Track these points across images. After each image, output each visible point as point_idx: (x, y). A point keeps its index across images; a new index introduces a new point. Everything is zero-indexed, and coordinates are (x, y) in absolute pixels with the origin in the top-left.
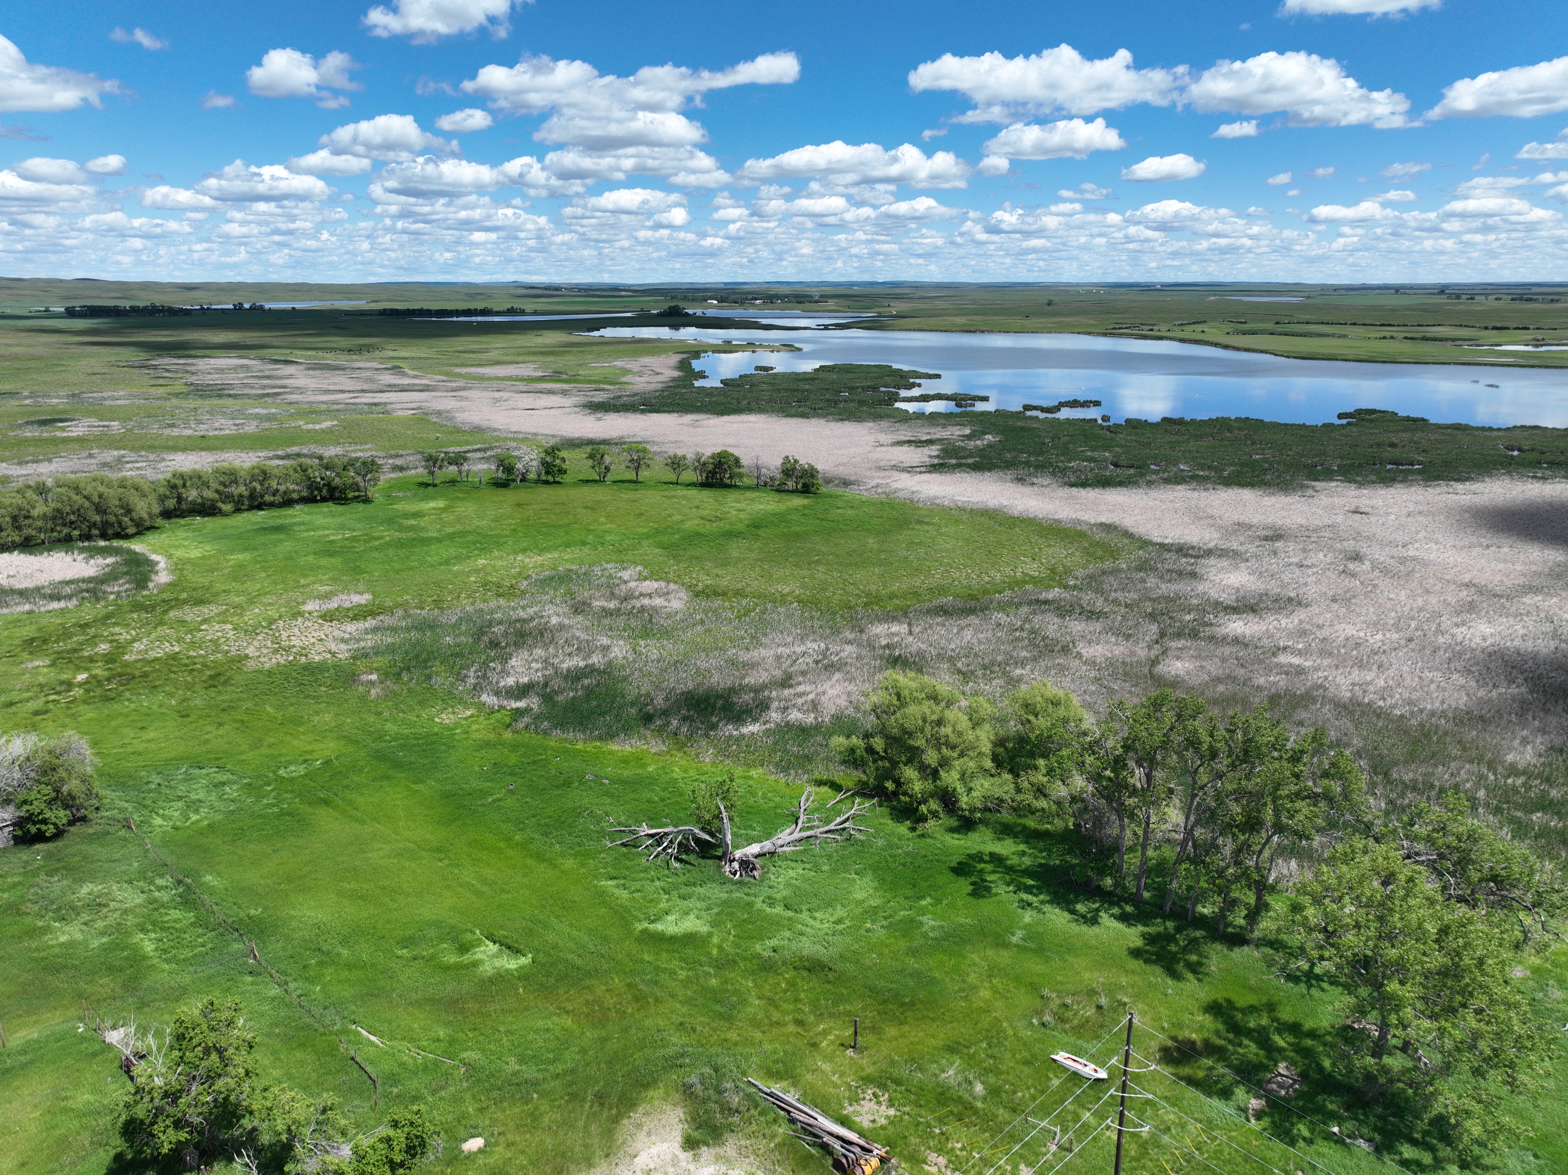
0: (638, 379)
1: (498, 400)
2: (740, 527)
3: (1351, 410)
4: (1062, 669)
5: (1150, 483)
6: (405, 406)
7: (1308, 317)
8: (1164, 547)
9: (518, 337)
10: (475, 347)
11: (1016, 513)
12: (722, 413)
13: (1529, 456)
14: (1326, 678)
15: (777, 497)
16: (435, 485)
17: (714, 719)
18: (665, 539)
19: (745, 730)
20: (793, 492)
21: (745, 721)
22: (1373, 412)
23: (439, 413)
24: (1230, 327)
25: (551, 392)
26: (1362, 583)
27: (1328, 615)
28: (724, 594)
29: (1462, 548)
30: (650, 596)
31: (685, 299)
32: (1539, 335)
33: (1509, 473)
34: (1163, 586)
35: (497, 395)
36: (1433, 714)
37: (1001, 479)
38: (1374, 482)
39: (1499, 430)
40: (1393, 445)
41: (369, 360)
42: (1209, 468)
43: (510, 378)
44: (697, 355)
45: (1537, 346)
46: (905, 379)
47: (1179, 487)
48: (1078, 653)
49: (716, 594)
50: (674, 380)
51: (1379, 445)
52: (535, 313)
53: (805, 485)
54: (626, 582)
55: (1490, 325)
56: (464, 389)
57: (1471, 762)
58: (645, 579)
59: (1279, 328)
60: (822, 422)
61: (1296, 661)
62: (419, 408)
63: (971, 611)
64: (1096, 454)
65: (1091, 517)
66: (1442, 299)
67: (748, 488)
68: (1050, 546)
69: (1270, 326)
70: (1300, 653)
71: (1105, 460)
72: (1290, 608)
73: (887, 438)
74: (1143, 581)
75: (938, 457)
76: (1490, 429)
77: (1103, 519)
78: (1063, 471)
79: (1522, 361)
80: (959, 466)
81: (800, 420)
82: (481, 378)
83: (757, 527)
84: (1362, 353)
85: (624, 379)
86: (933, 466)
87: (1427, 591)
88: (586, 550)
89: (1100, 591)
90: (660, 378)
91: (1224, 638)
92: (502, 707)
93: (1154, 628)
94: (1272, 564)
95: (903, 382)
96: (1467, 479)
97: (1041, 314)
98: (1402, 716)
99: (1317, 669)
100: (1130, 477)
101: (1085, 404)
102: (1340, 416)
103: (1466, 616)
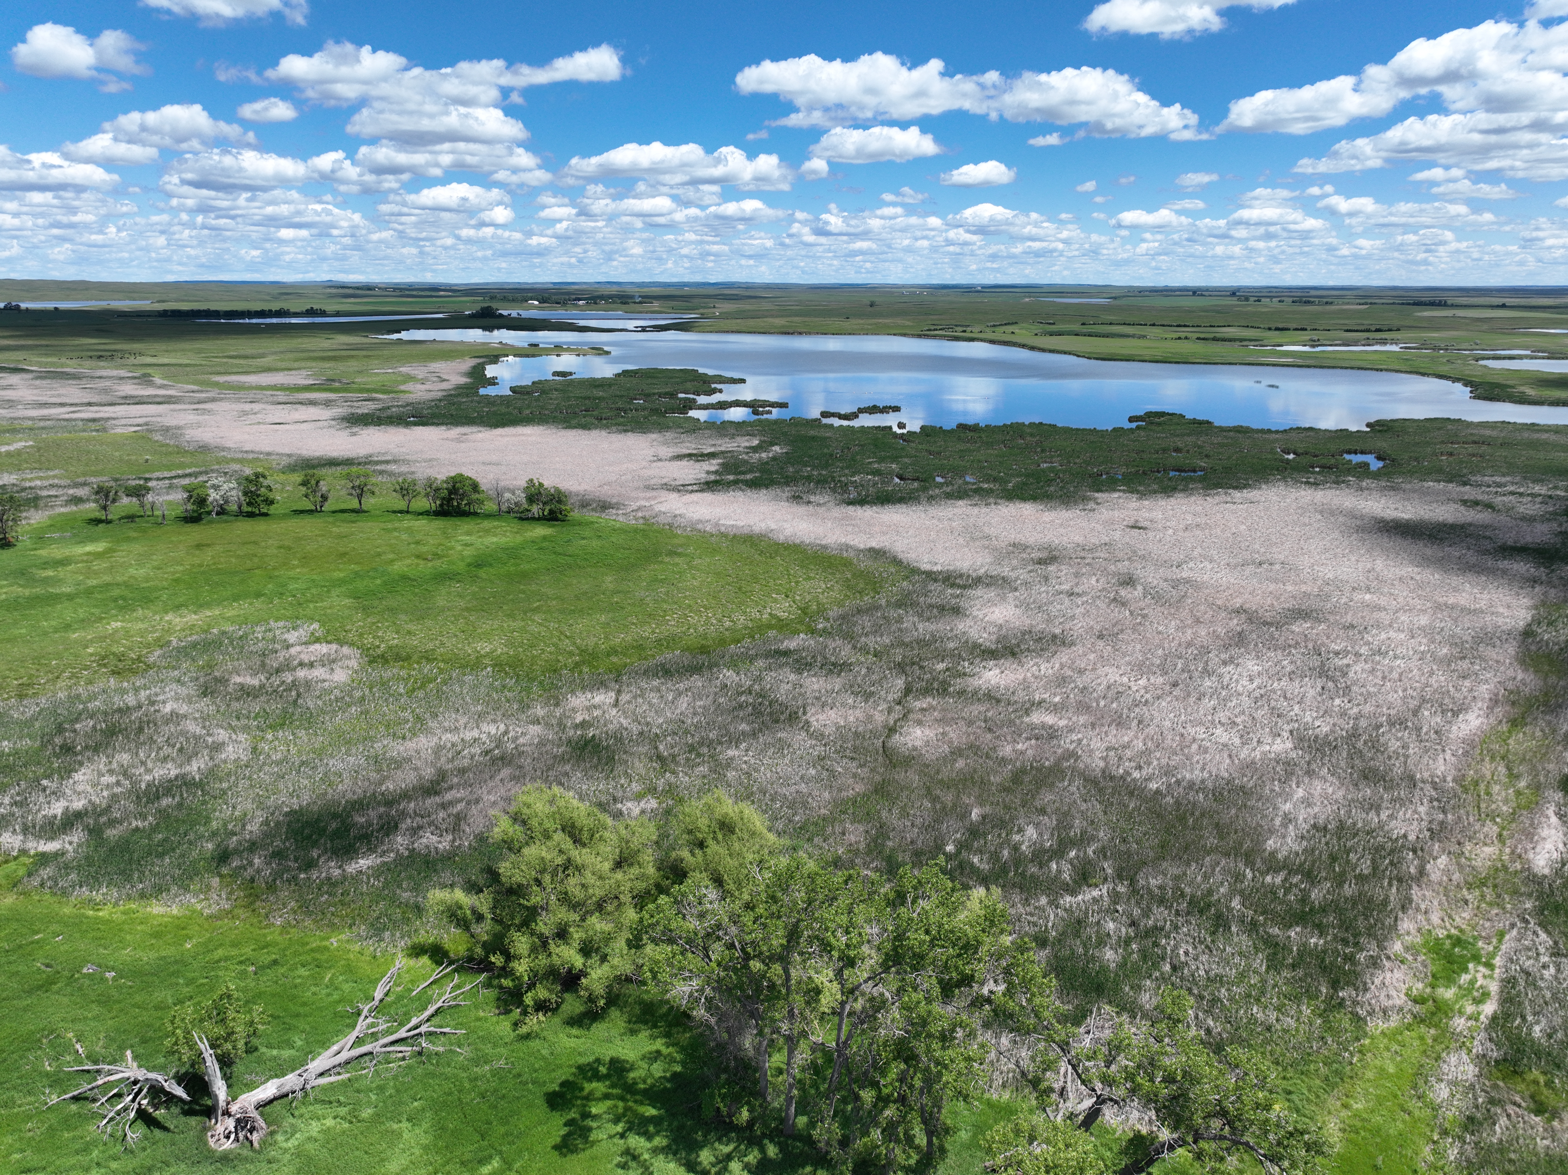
0: (419, 387)
1: (245, 413)
2: (461, 566)
3: (1141, 413)
4: (782, 746)
5: (931, 499)
6: (131, 421)
7: (1112, 318)
8: (931, 576)
9: (306, 340)
10: (250, 352)
11: (782, 538)
12: (496, 425)
13: (1305, 460)
14: (1080, 741)
15: (516, 525)
16: (108, 522)
17: (315, 854)
18: (361, 585)
19: (351, 868)
20: (539, 519)
21: (356, 852)
22: (1162, 414)
23: (167, 429)
24: (1037, 328)
25: (312, 403)
26: (1131, 613)
27: (1092, 656)
28: (408, 658)
29: (1235, 567)
30: (311, 665)
31: (505, 299)
32: (1315, 335)
33: (1284, 479)
34: (921, 626)
35: (248, 407)
36: (1191, 785)
37: (776, 499)
38: (1155, 492)
39: (1277, 432)
40: (1177, 450)
41: (117, 368)
42: (995, 480)
43: (274, 388)
44: (494, 359)
45: (1313, 346)
46: (706, 384)
47: (960, 503)
48: (807, 722)
49: (398, 658)
50: (458, 387)
51: (1164, 450)
52: (338, 314)
53: (551, 512)
54: (288, 647)
55: (1273, 326)
56: (213, 400)
57: (1227, 855)
58: (317, 640)
59: (1084, 329)
60: (604, 433)
61: (1050, 719)
62: (146, 424)
63: (695, 669)
64: (883, 467)
65: (861, 541)
66: (1233, 301)
67: (489, 516)
68: (809, 578)
69: (1076, 327)
70: (1056, 709)
71: (891, 473)
72: (1053, 648)
73: (666, 451)
74: (900, 620)
75: (716, 472)
76: (1269, 431)
77: (874, 544)
78: (845, 487)
79: (1300, 362)
80: (736, 482)
81: (580, 431)
82: (240, 387)
83: (479, 566)
84: (1158, 354)
85: (402, 388)
86: (707, 483)
87: (1198, 621)
88: (258, 603)
89: (849, 637)
90: (445, 386)
91: (975, 693)
92: (23, 852)
93: (900, 683)
94: (1041, 592)
95: (705, 387)
96: (1245, 486)
97: (860, 315)
98: (1158, 792)
99: (1071, 730)
100: (913, 491)
101: (885, 410)
102: (1131, 419)
103: (1234, 651)
